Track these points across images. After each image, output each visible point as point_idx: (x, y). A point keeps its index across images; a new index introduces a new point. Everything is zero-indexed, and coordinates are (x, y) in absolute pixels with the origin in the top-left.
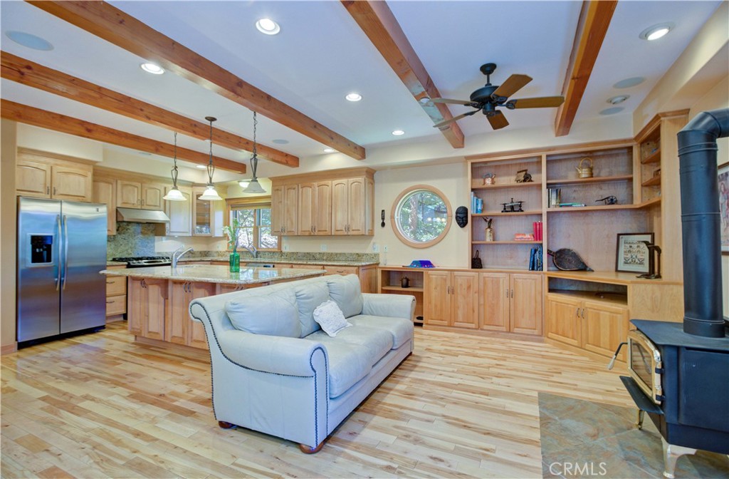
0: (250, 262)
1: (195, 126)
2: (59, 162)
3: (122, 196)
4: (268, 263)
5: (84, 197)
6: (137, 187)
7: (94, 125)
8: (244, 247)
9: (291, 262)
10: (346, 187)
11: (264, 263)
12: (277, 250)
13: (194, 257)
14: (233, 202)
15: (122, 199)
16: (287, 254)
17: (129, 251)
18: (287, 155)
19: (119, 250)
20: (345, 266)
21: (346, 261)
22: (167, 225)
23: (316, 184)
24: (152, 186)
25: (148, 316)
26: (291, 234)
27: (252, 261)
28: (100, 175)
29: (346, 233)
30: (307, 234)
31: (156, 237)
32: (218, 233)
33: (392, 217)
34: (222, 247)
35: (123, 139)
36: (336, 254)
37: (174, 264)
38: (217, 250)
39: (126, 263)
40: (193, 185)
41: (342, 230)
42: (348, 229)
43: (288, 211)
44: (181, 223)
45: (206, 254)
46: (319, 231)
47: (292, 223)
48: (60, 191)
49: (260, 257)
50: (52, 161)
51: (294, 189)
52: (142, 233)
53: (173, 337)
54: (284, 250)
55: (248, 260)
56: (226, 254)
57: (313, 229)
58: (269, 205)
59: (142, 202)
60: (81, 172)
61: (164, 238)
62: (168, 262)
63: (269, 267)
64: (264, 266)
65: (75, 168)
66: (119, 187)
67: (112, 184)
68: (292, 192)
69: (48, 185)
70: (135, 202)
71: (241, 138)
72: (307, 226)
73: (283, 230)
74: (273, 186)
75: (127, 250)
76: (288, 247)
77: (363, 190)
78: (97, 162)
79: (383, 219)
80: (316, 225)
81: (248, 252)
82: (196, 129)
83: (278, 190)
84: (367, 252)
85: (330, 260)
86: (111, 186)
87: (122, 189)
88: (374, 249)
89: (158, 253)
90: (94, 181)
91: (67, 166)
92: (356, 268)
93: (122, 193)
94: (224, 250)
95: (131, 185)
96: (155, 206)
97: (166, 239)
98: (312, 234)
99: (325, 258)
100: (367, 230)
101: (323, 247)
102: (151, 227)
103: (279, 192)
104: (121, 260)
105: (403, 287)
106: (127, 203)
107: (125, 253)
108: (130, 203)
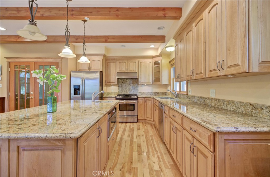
6: (125, 63)
15: (119, 69)
17: (127, 91)
23: (194, 24)
24: (132, 61)
26: (182, 80)
29: (219, 73)
31: (139, 85)
36: (224, 101)
40: (153, 57)
41: (216, 70)
42: (221, 66)
44: (147, 78)
46: (197, 74)
48: (92, 68)
52: (132, 83)
57: (192, 73)
59: (128, 69)
60: (99, 59)
62: (136, 97)
65: (97, 58)
66: (118, 63)
67: (115, 63)
70: (125, 69)
73: (179, 77)
75: (126, 91)
76: (190, 91)
93: (119, 66)
95: (123, 62)
96: (133, 70)
97: (144, 86)
98: (192, 78)
99: (213, 104)
102: (137, 80)
106: (121, 70)
107: (125, 92)
108: (122, 70)
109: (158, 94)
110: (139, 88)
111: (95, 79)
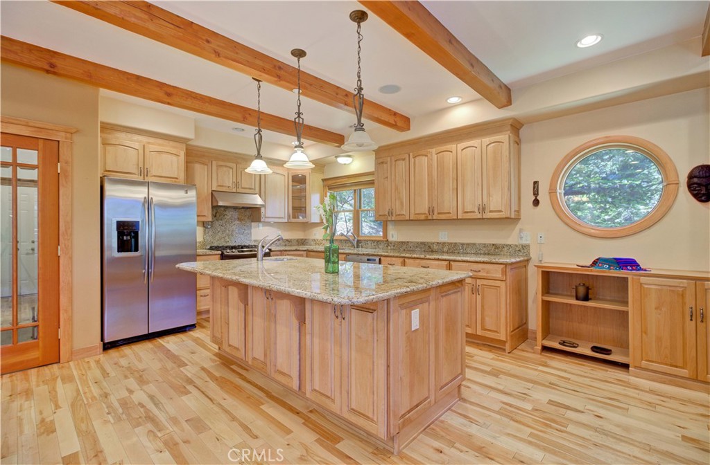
0: (350, 254)
1: (280, 68)
2: (152, 140)
3: (217, 179)
4: (373, 255)
5: (177, 178)
6: (232, 169)
7: (174, 87)
8: (342, 235)
9: (402, 255)
10: (478, 151)
11: (367, 255)
12: (381, 239)
13: (291, 245)
14: (330, 182)
15: (218, 181)
16: (395, 244)
17: (227, 238)
18: (395, 114)
19: (217, 238)
20: (484, 263)
21: (476, 254)
22: (263, 210)
23: (433, 151)
25: (228, 324)
26: (401, 218)
27: (352, 252)
28: (194, 156)
29: (479, 216)
30: (423, 217)
31: (253, 223)
32: (315, 219)
33: (552, 191)
34: (319, 234)
35: (207, 104)
36: (462, 244)
37: (260, 255)
38: (313, 238)
39: (220, 252)
41: (473, 212)
42: (483, 209)
43: (396, 188)
44: (277, 208)
45: (303, 242)
46: (439, 213)
47: (402, 203)
48: (154, 171)
49: (362, 247)
50: (144, 139)
51: (404, 160)
52: (239, 219)
53: (254, 359)
54: (390, 239)
55: (347, 251)
56: (323, 242)
57: (431, 211)
58: (371, 183)
59: (237, 184)
60: (174, 151)
61: (261, 224)
63: (374, 260)
64: (368, 260)
65: (168, 146)
66: (214, 168)
67: (207, 165)
68: (402, 165)
69: (141, 165)
70: (230, 185)
71: (338, 87)
72: (422, 207)
73: (390, 213)
74: (376, 159)
75: (224, 238)
76: (395, 235)
77: (506, 153)
78: (189, 140)
79: (536, 193)
80: (435, 205)
81: (347, 241)
82: (282, 73)
83: (382, 163)
84: (509, 242)
85: (453, 253)
86: (206, 167)
87: (217, 169)
88: (521, 238)
89: (255, 241)
90: (187, 162)
91: (159, 145)
92: (502, 266)
93: (217, 175)
94: (322, 238)
95: (226, 166)
96: (251, 189)
97: (263, 226)
98: (430, 218)
99: (445, 249)
100: (513, 210)
101: (443, 235)
102: (248, 213)
103: (385, 165)
104: (217, 248)
105: (577, 299)
106: (222, 186)
107: (223, 240)
108: (225, 186)
109: (290, 243)
110: (254, 231)
111: (185, 206)
